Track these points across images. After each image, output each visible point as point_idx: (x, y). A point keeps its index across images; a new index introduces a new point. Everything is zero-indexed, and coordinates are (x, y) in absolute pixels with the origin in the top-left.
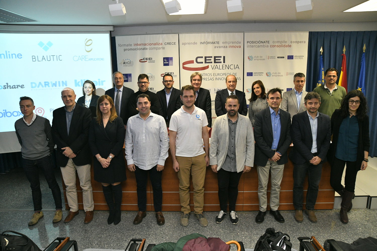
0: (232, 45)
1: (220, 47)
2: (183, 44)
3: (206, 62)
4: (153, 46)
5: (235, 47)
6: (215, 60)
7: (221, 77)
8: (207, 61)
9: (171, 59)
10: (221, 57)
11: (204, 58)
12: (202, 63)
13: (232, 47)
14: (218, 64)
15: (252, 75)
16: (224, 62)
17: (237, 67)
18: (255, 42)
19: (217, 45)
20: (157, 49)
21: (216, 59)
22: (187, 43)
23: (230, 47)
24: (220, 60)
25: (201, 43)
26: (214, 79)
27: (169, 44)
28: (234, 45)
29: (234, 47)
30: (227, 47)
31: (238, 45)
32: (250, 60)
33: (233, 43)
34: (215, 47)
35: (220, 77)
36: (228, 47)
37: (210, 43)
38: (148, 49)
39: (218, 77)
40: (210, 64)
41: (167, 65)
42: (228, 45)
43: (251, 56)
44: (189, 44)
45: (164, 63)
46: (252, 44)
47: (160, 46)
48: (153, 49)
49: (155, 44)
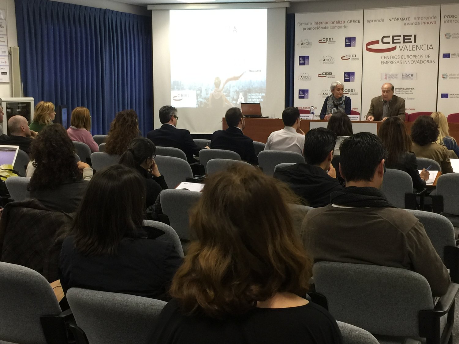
0: (425, 20)
1: (411, 24)
2: (368, 21)
3: (393, 43)
4: (335, 25)
5: (430, 23)
6: (404, 39)
7: (411, 60)
8: (395, 41)
9: (354, 39)
10: (411, 36)
11: (391, 37)
12: (389, 43)
13: (425, 23)
14: (407, 45)
15: (449, 57)
16: (415, 42)
17: (431, 47)
18: (454, 16)
19: (407, 22)
20: (338, 28)
21: (406, 39)
22: (373, 21)
23: (422, 23)
24: (410, 39)
25: (389, 20)
26: (402, 62)
27: (352, 22)
28: (428, 20)
29: (428, 23)
30: (419, 23)
31: (434, 20)
32: (447, 38)
33: (427, 18)
34: (405, 24)
35: (409, 60)
36: (421, 24)
37: (399, 20)
38: (329, 28)
39: (406, 60)
40: (397, 45)
41: (350, 46)
42: (420, 21)
43: (449, 33)
44: (375, 21)
45: (345, 44)
46: (450, 19)
47: (343, 25)
48: (334, 27)
49: (337, 23)
